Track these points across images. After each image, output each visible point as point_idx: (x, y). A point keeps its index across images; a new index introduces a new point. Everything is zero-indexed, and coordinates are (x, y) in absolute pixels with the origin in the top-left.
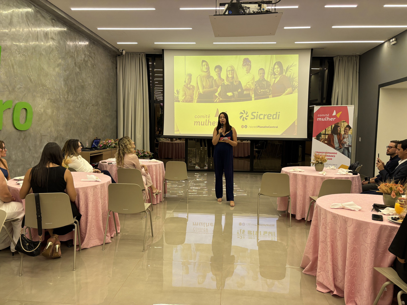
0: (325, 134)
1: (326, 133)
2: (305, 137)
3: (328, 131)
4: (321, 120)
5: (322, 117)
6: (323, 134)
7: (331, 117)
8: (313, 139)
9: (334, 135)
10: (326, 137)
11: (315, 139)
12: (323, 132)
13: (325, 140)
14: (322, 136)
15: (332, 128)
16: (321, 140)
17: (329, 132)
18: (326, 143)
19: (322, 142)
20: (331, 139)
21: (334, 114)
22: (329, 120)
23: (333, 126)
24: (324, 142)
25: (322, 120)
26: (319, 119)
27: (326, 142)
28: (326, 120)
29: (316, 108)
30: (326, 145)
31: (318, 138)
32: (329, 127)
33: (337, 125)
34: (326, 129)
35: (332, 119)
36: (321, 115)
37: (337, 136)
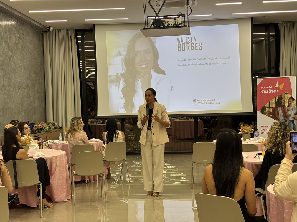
0: (269, 107)
1: (271, 106)
2: (251, 111)
3: (272, 104)
4: (264, 93)
5: (265, 90)
6: (268, 107)
7: (274, 88)
8: (258, 112)
9: (278, 107)
10: (270, 110)
11: (260, 112)
12: (267, 105)
13: (270, 113)
14: (267, 109)
15: (276, 101)
16: (266, 113)
17: (274, 104)
18: (271, 117)
19: (267, 115)
20: (276, 112)
21: (277, 85)
22: (273, 92)
23: (277, 98)
24: (269, 115)
25: (266, 92)
26: (262, 92)
27: (271, 115)
28: (269, 92)
29: (259, 80)
30: (272, 118)
31: (263, 112)
32: (273, 99)
33: (281, 97)
34: (270, 102)
35: (276, 91)
36: (264, 88)
37: (281, 108)
